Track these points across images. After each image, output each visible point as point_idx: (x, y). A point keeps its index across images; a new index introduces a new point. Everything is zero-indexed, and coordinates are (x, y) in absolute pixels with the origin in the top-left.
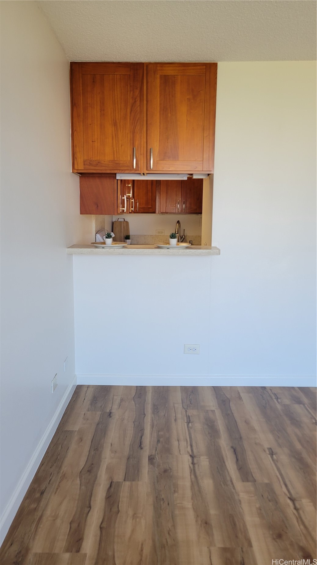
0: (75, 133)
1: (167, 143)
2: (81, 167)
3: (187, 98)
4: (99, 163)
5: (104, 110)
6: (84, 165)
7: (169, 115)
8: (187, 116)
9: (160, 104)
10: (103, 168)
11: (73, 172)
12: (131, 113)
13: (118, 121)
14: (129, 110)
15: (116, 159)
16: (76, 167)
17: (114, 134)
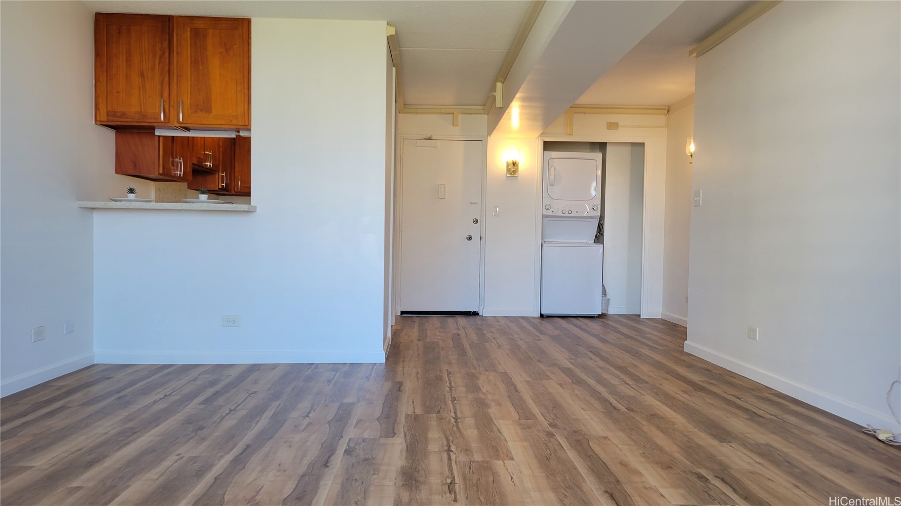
0: (98, 83)
1: (200, 95)
2: (104, 118)
3: (220, 52)
4: (123, 114)
5: (130, 61)
6: (107, 116)
7: (201, 67)
8: (220, 69)
9: (191, 57)
10: (130, 120)
11: (96, 123)
12: (159, 64)
13: (145, 73)
14: (157, 62)
15: (143, 111)
16: (98, 119)
17: (141, 85)
